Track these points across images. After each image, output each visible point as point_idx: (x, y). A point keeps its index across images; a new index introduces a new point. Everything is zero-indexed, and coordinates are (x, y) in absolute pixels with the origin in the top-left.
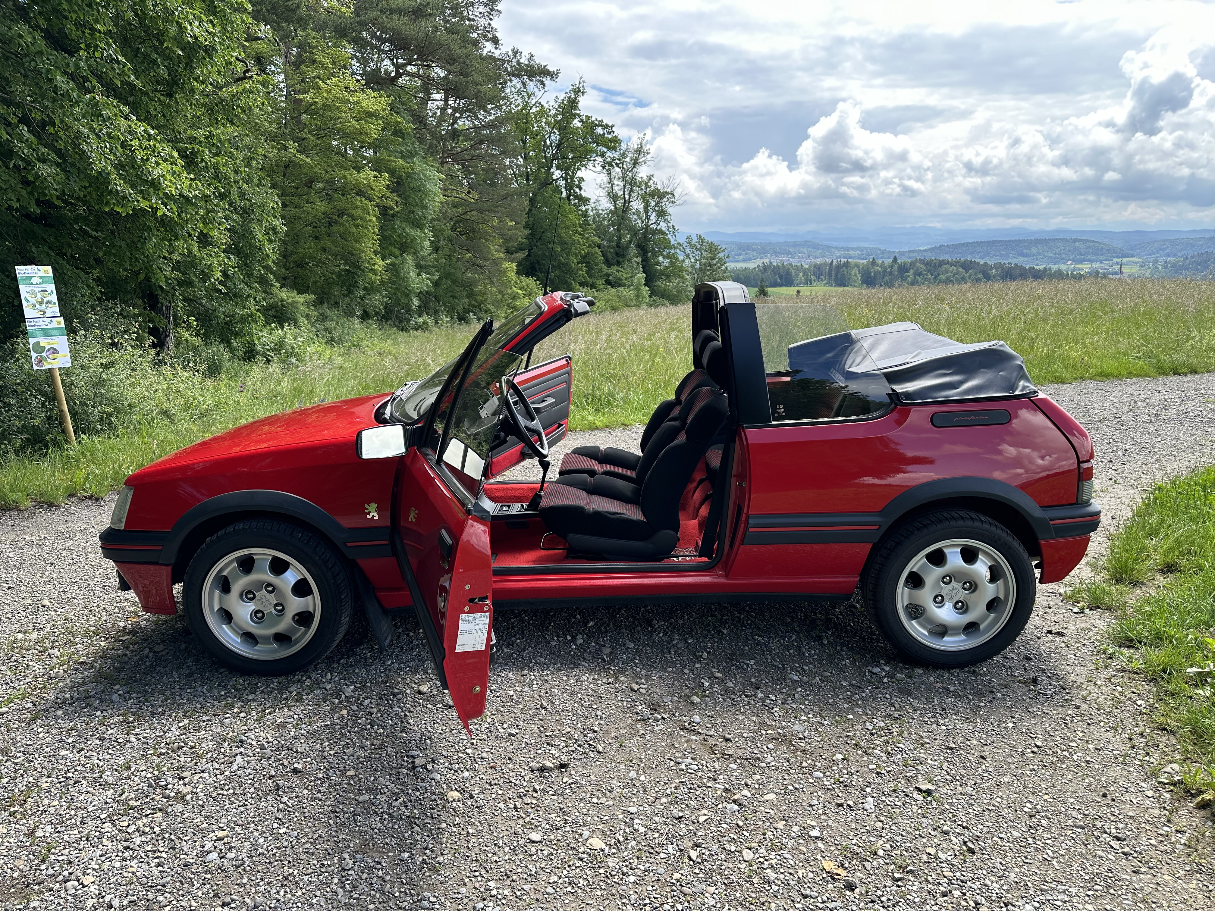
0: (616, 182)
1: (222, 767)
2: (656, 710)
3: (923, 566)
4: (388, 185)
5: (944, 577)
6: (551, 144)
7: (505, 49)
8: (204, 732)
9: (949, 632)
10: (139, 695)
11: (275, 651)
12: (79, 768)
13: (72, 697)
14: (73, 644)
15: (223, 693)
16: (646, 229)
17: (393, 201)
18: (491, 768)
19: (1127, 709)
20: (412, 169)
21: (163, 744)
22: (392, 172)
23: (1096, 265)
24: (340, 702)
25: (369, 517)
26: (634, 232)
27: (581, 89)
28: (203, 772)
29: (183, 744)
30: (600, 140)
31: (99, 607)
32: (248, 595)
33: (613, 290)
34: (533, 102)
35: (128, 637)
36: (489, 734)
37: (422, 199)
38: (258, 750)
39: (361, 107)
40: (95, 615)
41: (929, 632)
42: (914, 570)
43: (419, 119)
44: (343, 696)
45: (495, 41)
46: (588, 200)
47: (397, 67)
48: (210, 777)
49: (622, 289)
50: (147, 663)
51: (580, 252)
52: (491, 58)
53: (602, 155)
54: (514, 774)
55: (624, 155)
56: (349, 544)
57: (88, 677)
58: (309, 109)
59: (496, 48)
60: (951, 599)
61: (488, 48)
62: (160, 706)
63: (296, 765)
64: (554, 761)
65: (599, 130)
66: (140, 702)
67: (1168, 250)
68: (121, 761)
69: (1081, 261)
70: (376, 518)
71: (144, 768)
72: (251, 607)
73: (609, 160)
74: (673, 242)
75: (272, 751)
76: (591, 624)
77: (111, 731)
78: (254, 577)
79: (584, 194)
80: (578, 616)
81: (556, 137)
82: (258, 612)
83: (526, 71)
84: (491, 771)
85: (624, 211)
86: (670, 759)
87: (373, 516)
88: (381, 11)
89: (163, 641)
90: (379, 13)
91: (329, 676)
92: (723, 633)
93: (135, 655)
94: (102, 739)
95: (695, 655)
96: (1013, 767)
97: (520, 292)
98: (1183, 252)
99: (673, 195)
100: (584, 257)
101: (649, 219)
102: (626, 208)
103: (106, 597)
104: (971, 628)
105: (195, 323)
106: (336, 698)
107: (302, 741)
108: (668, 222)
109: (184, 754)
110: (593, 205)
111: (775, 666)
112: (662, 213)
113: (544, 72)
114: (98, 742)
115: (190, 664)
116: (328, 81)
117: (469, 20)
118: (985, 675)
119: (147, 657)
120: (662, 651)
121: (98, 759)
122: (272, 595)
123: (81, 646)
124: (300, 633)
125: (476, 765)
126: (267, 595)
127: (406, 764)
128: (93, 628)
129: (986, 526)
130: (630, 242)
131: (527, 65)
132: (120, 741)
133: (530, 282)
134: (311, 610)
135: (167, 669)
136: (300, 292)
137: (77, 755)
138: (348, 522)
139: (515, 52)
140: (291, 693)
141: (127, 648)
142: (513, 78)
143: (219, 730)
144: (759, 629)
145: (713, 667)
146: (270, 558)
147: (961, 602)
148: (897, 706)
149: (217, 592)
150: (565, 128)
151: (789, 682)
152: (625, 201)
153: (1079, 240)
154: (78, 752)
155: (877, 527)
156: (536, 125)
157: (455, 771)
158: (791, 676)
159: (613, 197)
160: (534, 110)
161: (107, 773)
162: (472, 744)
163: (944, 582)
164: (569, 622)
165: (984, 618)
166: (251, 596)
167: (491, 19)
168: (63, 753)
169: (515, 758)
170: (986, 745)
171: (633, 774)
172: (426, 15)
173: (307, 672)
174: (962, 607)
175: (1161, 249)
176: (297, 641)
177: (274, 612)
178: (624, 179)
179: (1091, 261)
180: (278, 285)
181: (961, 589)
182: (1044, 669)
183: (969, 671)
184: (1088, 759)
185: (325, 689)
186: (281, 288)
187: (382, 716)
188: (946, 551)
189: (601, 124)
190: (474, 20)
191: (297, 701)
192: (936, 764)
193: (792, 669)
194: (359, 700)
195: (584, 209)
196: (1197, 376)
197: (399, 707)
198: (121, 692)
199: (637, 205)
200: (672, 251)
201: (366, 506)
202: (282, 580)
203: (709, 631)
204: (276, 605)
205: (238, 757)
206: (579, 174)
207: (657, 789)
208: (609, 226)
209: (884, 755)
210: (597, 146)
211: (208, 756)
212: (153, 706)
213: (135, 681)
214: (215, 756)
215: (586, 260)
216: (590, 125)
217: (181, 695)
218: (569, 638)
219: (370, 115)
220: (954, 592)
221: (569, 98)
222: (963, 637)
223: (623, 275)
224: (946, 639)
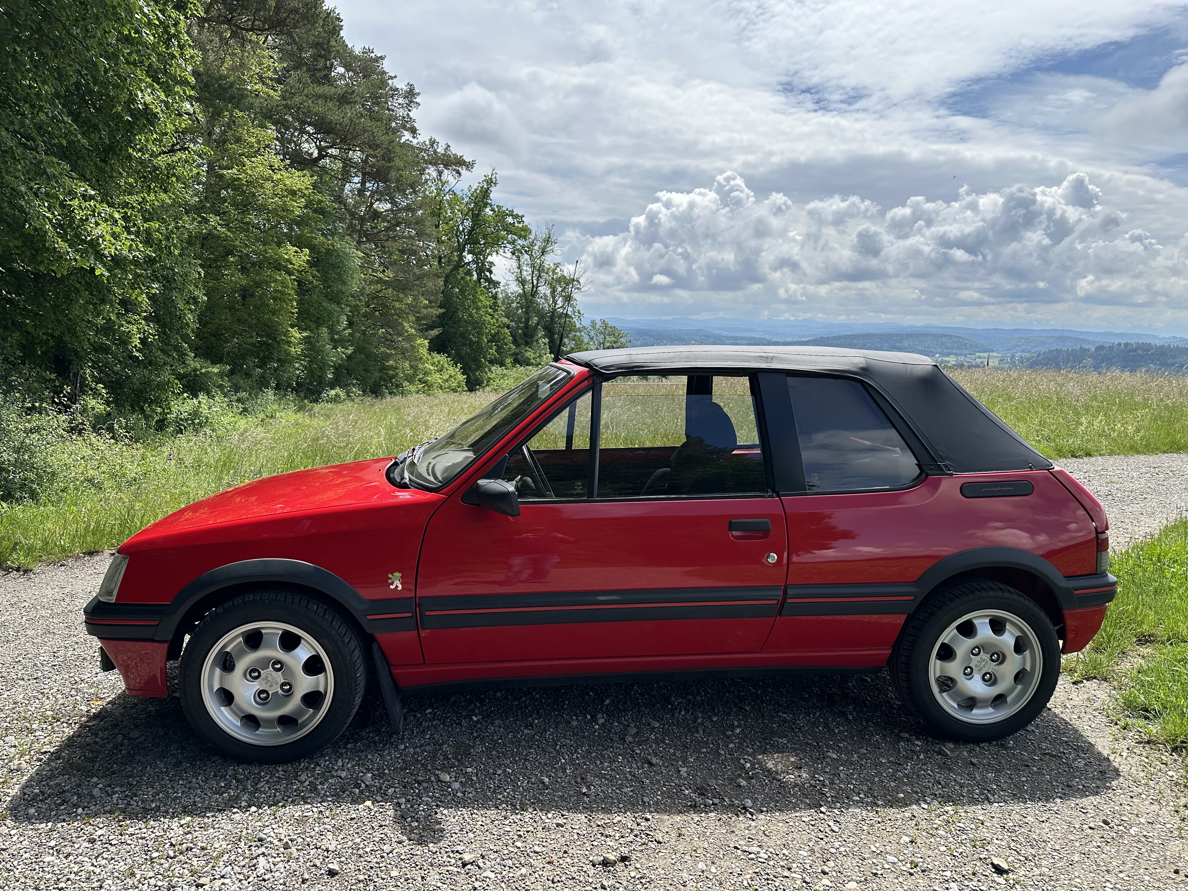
0: (525, 268)
1: (245, 871)
2: (704, 795)
3: (953, 638)
4: (308, 260)
5: (974, 649)
6: (464, 229)
7: (423, 137)
8: (212, 830)
9: (979, 705)
10: (124, 789)
11: (278, 735)
12: (72, 876)
13: (42, 793)
14: (31, 731)
15: (223, 785)
16: (553, 313)
17: (312, 277)
18: (549, 863)
19: (1161, 780)
20: (333, 246)
21: (167, 846)
22: (313, 249)
23: (961, 358)
24: (361, 792)
25: (392, 587)
26: (541, 315)
27: (494, 180)
28: (223, 877)
29: (191, 845)
30: (509, 229)
31: (51, 689)
32: (253, 673)
33: (522, 368)
34: (447, 190)
35: (94, 723)
36: (535, 826)
37: (340, 275)
38: (282, 850)
39: (285, 185)
40: (48, 698)
41: (958, 705)
42: (946, 642)
43: (339, 199)
44: (363, 785)
45: (413, 131)
46: (499, 283)
47: (320, 149)
48: (234, 883)
49: (530, 367)
50: (124, 752)
51: (490, 331)
52: (407, 146)
53: (513, 242)
54: (575, 869)
55: (532, 244)
56: (369, 617)
57: (57, 769)
58: (234, 184)
59: (414, 137)
60: (980, 670)
61: (407, 136)
62: (152, 801)
63: (331, 866)
64: (614, 853)
65: (510, 220)
66: (127, 796)
67: (1023, 347)
68: (122, 867)
69: (948, 355)
70: (400, 588)
71: (151, 874)
72: (257, 686)
73: (519, 247)
74: (578, 325)
75: (298, 850)
76: (608, 701)
77: (100, 832)
78: (262, 653)
79: (494, 278)
80: (591, 693)
81: (468, 223)
82: (262, 692)
83: (443, 160)
84: (549, 867)
85: (532, 295)
86: (736, 848)
87: (397, 587)
88: (307, 96)
89: (136, 727)
90: (305, 98)
91: (340, 763)
92: (746, 710)
93: (108, 743)
94: (92, 841)
95: (724, 734)
96: (1077, 844)
97: (432, 368)
98: (1036, 349)
99: (579, 282)
100: (493, 336)
101: (556, 304)
102: (534, 293)
103: (58, 678)
104: (999, 700)
105: (104, 391)
106: (356, 787)
107: (330, 837)
108: (573, 307)
109: (195, 856)
110: (502, 288)
111: (809, 744)
112: (568, 299)
113: (460, 162)
114: (86, 844)
115: (175, 752)
116: (253, 159)
117: (389, 110)
118: (1013, 748)
119: (122, 745)
120: (689, 730)
121: (93, 865)
122: (280, 673)
123: (40, 733)
124: (307, 716)
125: (531, 860)
126: (274, 674)
127: (453, 861)
128: (49, 713)
129: (1015, 597)
130: (538, 324)
131: (444, 155)
132: (113, 842)
133: (441, 358)
134: (322, 690)
135: (149, 758)
136: (214, 363)
137: (65, 861)
138: (368, 593)
139: (433, 142)
140: (302, 782)
141: (96, 735)
142: (430, 166)
143: (230, 827)
144: (780, 705)
145: (747, 747)
146: (281, 632)
147: (989, 673)
148: (943, 783)
149: (218, 671)
150: (478, 215)
151: (829, 760)
152: (533, 286)
153: (946, 336)
154: (66, 858)
155: (912, 598)
156: (449, 211)
157: (510, 868)
158: (829, 754)
159: (522, 282)
160: (447, 197)
161: (107, 882)
162: (520, 836)
163: (973, 654)
164: (583, 699)
165: (1011, 690)
166: (256, 674)
167: (410, 110)
168: (48, 859)
169: (571, 851)
170: (1043, 822)
171: (701, 866)
172: (351, 102)
173: (312, 758)
174: (990, 679)
175: (1017, 346)
176: (304, 725)
177: (280, 692)
178: (533, 266)
179: (956, 355)
180: (193, 354)
181: (989, 661)
182: (1066, 742)
183: (997, 745)
184: (1145, 833)
185: (341, 778)
186: (195, 357)
187: (412, 807)
188: (975, 621)
189: (511, 214)
190: (393, 111)
191: (311, 791)
192: (1003, 843)
193: (827, 747)
194: (381, 789)
195: (494, 291)
196: (1093, 459)
197: (428, 796)
198: (101, 786)
199: (544, 290)
200: (578, 334)
201: (390, 576)
202: (293, 657)
203: (731, 709)
204: (283, 685)
205: (261, 859)
206: (490, 259)
207: (733, 882)
208: (517, 308)
209: (949, 836)
210: (507, 234)
211: (226, 857)
212: (143, 801)
213: (113, 773)
214: (233, 858)
215: (495, 338)
216: (501, 215)
217: (173, 788)
218: (589, 717)
219: (293, 193)
220: (983, 663)
221: (482, 188)
222: (991, 710)
223: (530, 354)
224: (975, 711)
